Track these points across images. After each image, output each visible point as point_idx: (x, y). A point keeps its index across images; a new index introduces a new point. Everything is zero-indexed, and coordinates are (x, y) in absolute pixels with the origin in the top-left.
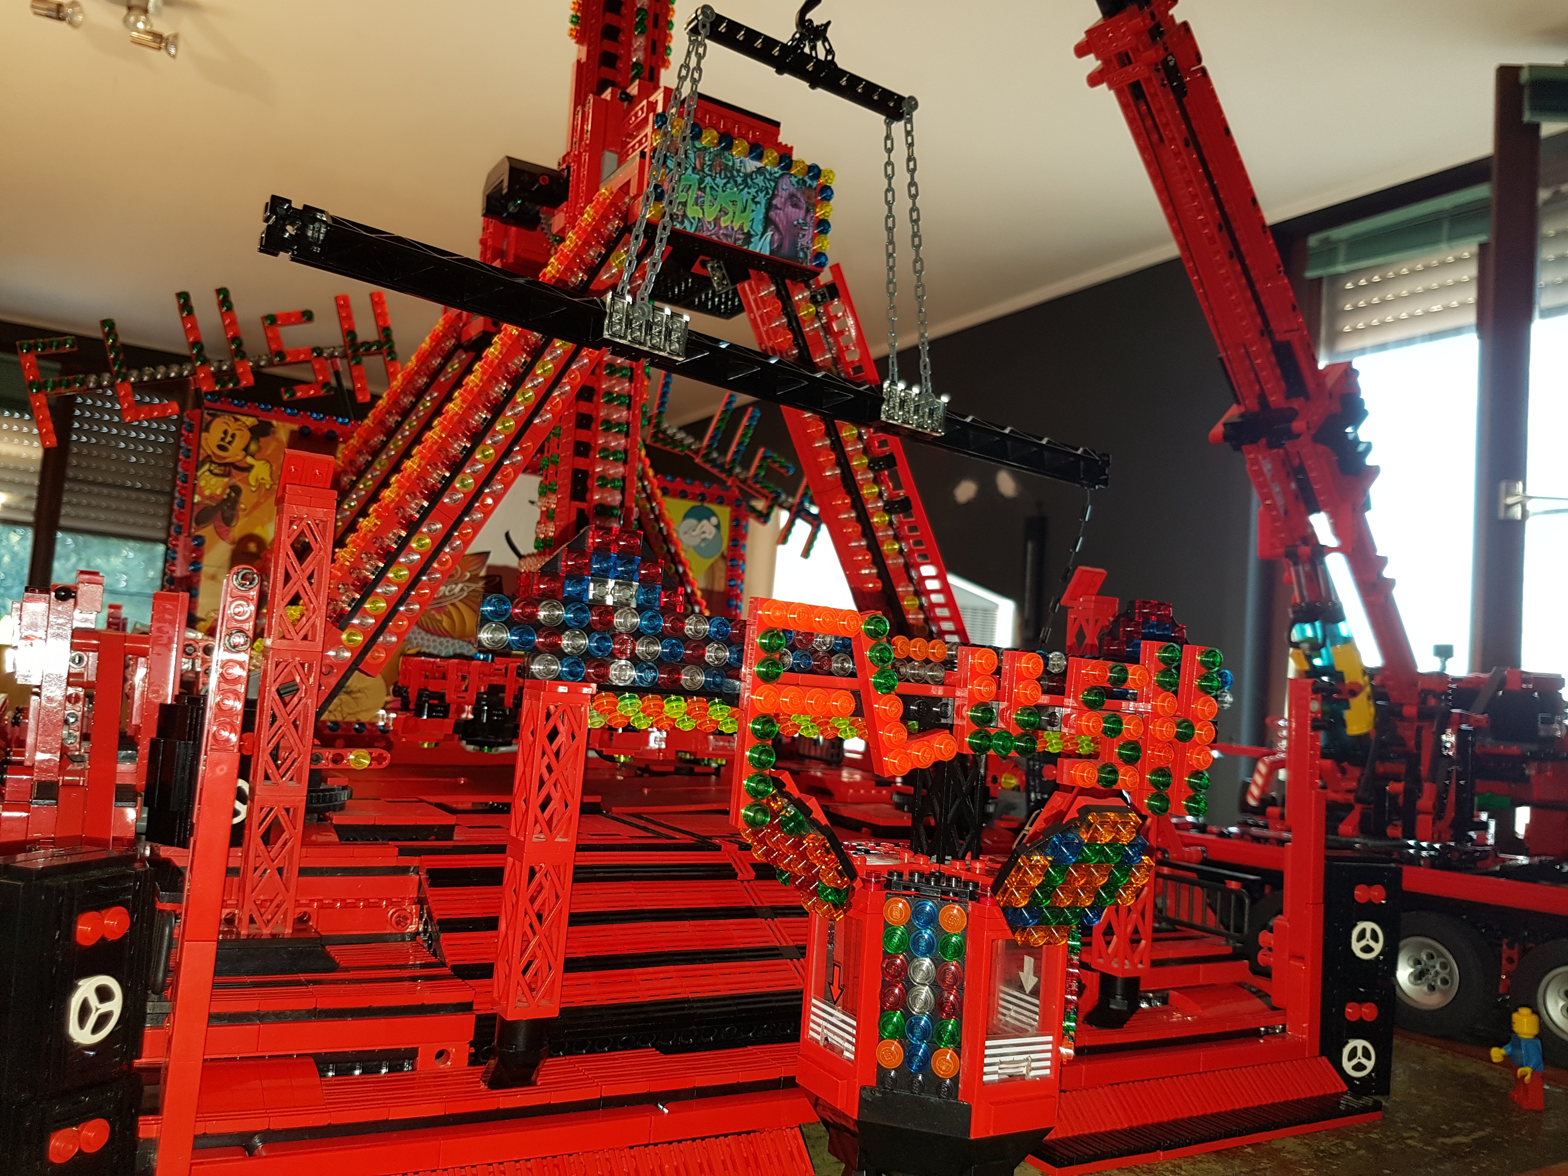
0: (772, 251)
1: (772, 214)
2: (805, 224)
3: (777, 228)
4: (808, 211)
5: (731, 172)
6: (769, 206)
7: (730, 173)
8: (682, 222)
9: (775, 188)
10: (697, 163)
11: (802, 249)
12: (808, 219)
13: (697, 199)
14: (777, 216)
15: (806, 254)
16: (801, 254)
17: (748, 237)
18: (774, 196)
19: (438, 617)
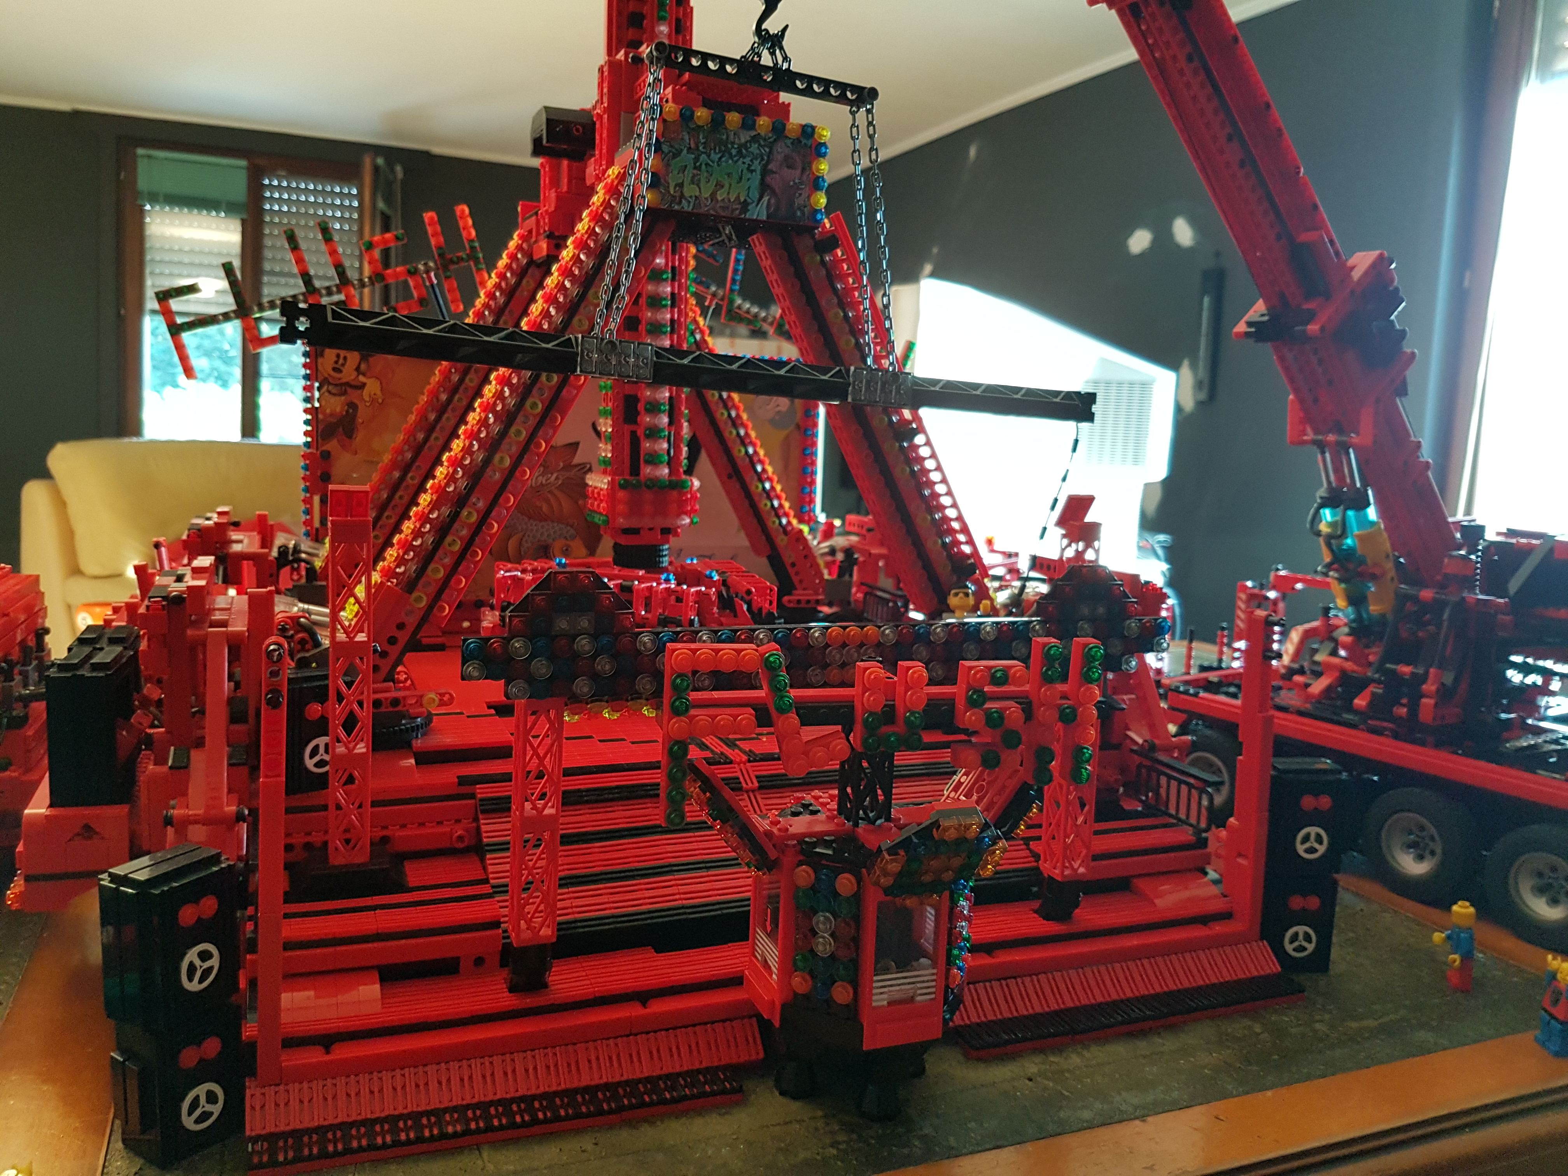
0: (768, 216)
1: (768, 179)
2: (801, 183)
3: (773, 193)
4: (803, 170)
5: (726, 146)
6: (765, 172)
7: (724, 148)
8: (680, 203)
9: (770, 152)
10: (692, 142)
11: (799, 208)
12: (805, 178)
13: (694, 176)
14: (774, 181)
15: (803, 213)
16: (799, 213)
17: (745, 206)
18: (768, 163)
19: (538, 504)
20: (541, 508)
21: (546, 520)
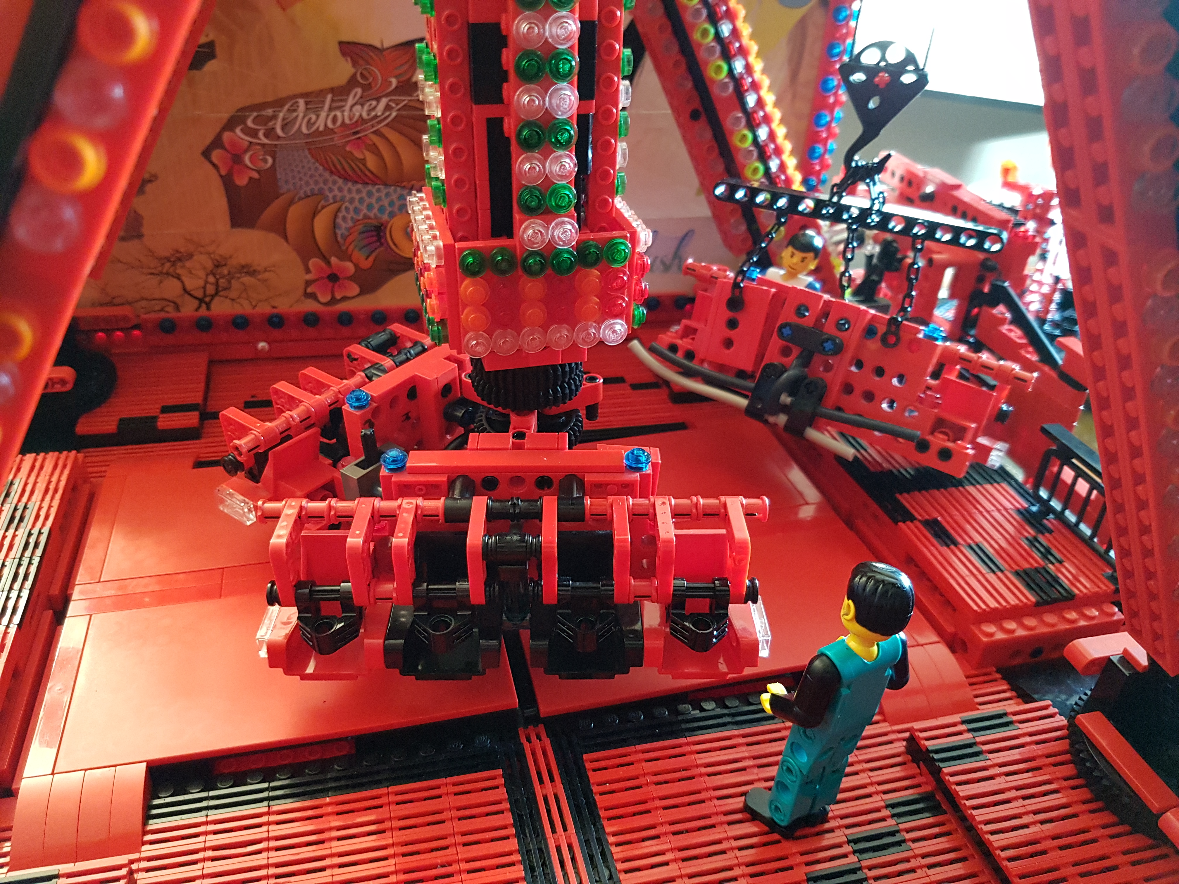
19: (358, 154)
20: (363, 161)
21: (375, 184)
